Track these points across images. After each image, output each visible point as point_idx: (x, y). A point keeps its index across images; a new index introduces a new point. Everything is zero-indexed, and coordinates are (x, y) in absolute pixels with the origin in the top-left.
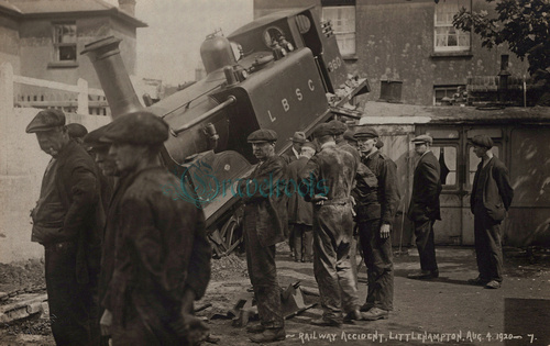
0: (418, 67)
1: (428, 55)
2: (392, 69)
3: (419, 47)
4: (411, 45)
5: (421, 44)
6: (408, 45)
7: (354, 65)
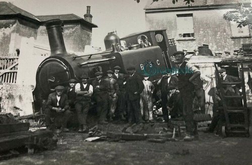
0: (225, 42)
1: (229, 37)
2: (213, 44)
3: (225, 34)
4: (221, 33)
5: (225, 32)
6: (219, 33)
7: (194, 42)
